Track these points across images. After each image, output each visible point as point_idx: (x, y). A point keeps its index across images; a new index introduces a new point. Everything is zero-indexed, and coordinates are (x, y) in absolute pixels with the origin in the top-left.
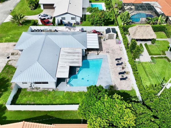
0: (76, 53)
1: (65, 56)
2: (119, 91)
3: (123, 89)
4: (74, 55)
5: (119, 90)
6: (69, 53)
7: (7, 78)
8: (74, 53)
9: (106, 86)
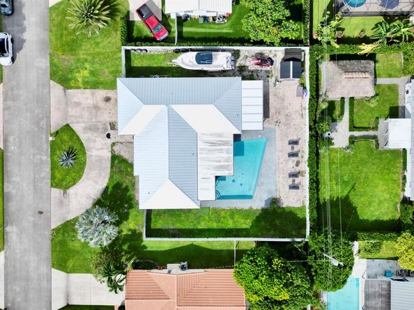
0: (223, 145)
1: (207, 154)
2: (283, 208)
3: (290, 205)
4: (222, 150)
5: (284, 206)
6: (213, 144)
7: (125, 185)
8: (220, 145)
9: (267, 198)
